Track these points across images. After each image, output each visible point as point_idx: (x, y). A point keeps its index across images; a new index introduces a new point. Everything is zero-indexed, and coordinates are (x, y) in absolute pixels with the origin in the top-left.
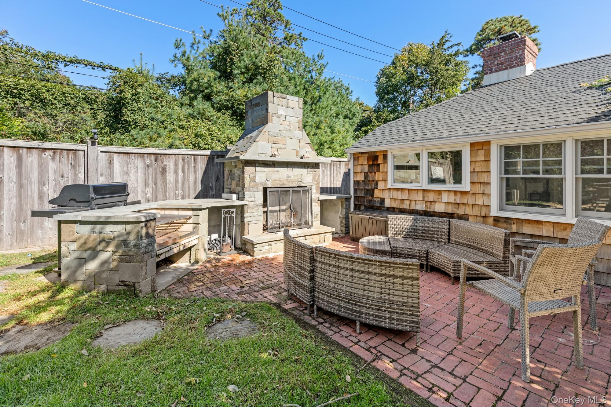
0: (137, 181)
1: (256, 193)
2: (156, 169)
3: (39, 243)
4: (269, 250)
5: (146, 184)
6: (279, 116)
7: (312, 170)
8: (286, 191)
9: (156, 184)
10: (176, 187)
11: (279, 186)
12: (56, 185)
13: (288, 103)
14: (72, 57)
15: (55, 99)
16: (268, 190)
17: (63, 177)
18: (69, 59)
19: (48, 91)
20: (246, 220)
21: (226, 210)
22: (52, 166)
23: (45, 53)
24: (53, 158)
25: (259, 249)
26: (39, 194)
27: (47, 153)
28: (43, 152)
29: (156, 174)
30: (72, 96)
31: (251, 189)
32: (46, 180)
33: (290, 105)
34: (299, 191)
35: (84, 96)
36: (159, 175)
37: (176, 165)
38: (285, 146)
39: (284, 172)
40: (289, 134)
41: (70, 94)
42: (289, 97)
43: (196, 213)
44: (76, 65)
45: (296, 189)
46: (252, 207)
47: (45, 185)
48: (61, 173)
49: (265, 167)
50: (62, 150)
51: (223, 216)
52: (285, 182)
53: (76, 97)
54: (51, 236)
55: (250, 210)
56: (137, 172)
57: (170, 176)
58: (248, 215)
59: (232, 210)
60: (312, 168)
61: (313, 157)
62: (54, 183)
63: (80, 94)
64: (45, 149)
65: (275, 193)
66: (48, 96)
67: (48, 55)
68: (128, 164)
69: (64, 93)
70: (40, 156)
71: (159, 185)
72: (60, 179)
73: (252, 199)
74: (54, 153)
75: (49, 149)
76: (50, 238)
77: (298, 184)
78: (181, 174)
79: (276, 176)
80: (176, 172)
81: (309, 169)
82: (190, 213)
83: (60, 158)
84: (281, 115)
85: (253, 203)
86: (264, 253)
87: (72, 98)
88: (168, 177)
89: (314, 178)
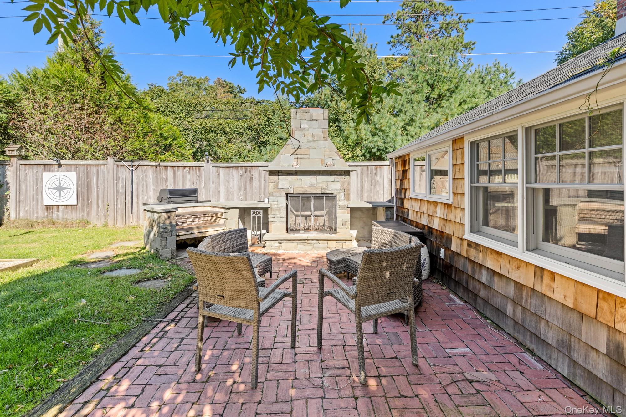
0: (234, 186)
1: (279, 198)
2: (246, 178)
4: (279, 247)
5: (240, 190)
6: (302, 130)
7: (340, 177)
8: (308, 197)
9: (245, 189)
10: (260, 192)
11: (301, 192)
13: (311, 117)
16: (289, 195)
17: (193, 183)
20: (270, 220)
21: (254, 211)
22: (189, 177)
24: (189, 172)
25: (270, 244)
28: (184, 168)
29: (246, 182)
31: (274, 194)
33: (314, 118)
34: (322, 198)
36: (248, 183)
37: (260, 175)
38: (308, 156)
39: (307, 180)
40: (313, 145)
42: (312, 110)
43: (227, 211)
45: (318, 195)
46: (275, 209)
48: (193, 181)
49: (287, 175)
50: (193, 167)
51: (252, 215)
52: (308, 189)
55: (273, 212)
56: (234, 180)
57: (255, 183)
58: (272, 216)
59: (259, 211)
60: (340, 175)
61: (342, 165)
65: (296, 198)
68: (228, 174)
70: (183, 171)
71: (248, 190)
73: (276, 203)
74: (189, 169)
75: (187, 166)
77: (323, 191)
78: (263, 183)
79: (298, 183)
80: (259, 180)
81: (336, 177)
82: (223, 211)
83: (192, 171)
84: (304, 128)
85: (276, 206)
86: (274, 249)
88: (254, 184)
89: (343, 185)
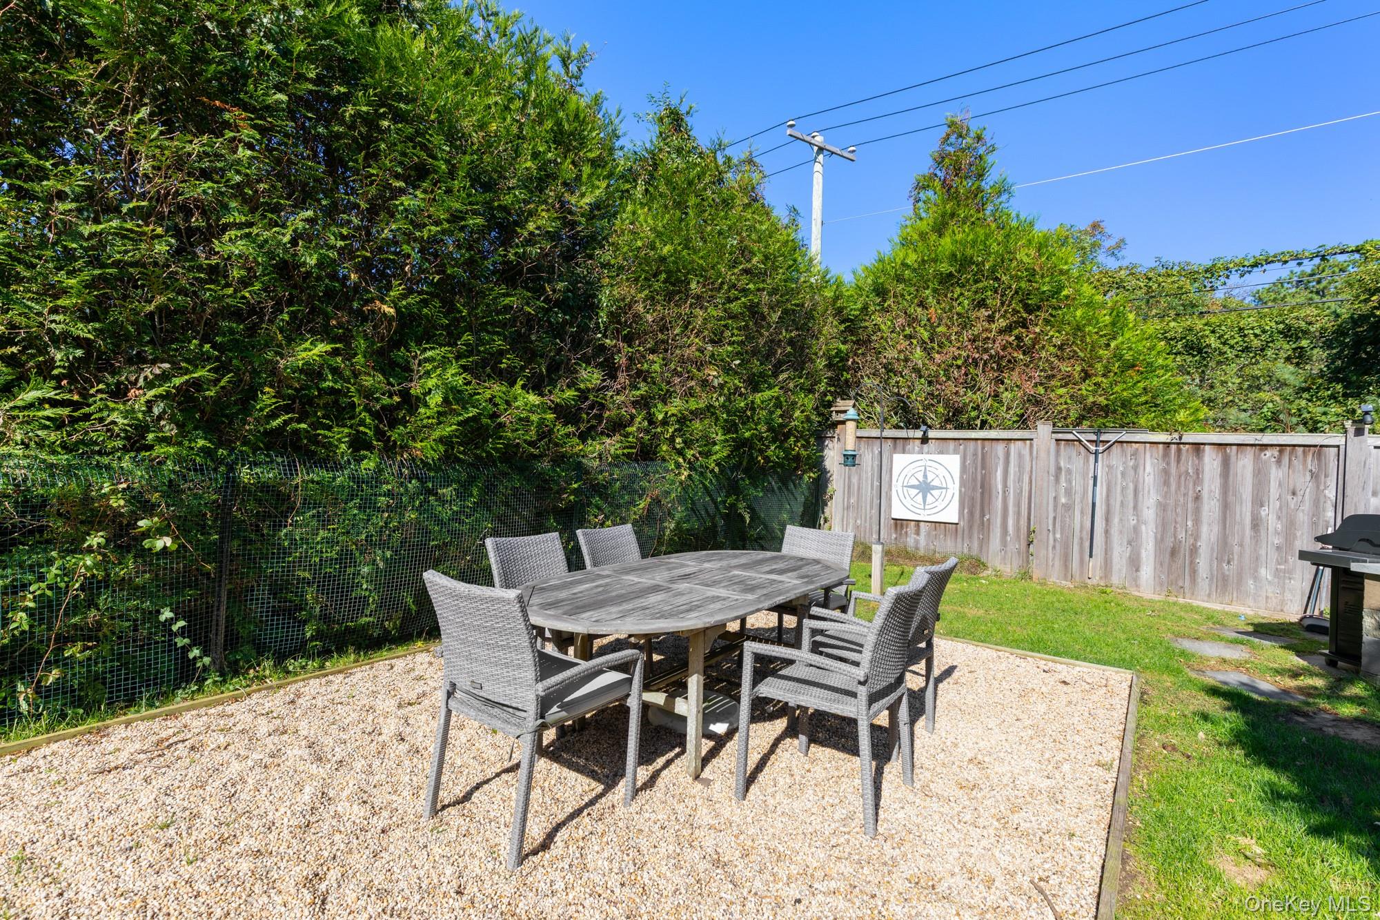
3: (1250, 602)
12: (1280, 508)
14: (1257, 255)
15: (1224, 344)
17: (1294, 493)
18: (1252, 260)
19: (1213, 332)
22: (1276, 474)
23: (1210, 264)
24: (1279, 462)
26: (1253, 520)
27: (1269, 453)
28: (1261, 450)
30: (1258, 331)
32: (1265, 499)
35: (1281, 326)
41: (1252, 328)
44: (1265, 267)
47: (1262, 506)
48: (1291, 487)
50: (1294, 446)
53: (1264, 332)
54: (1270, 595)
62: (1278, 503)
63: (1273, 324)
64: (1264, 447)
66: (1213, 341)
67: (1214, 266)
69: (1241, 329)
70: (1257, 458)
72: (1290, 497)
74: (1281, 452)
75: (1272, 445)
76: (1267, 597)
83: (1290, 460)
87: (1256, 336)
